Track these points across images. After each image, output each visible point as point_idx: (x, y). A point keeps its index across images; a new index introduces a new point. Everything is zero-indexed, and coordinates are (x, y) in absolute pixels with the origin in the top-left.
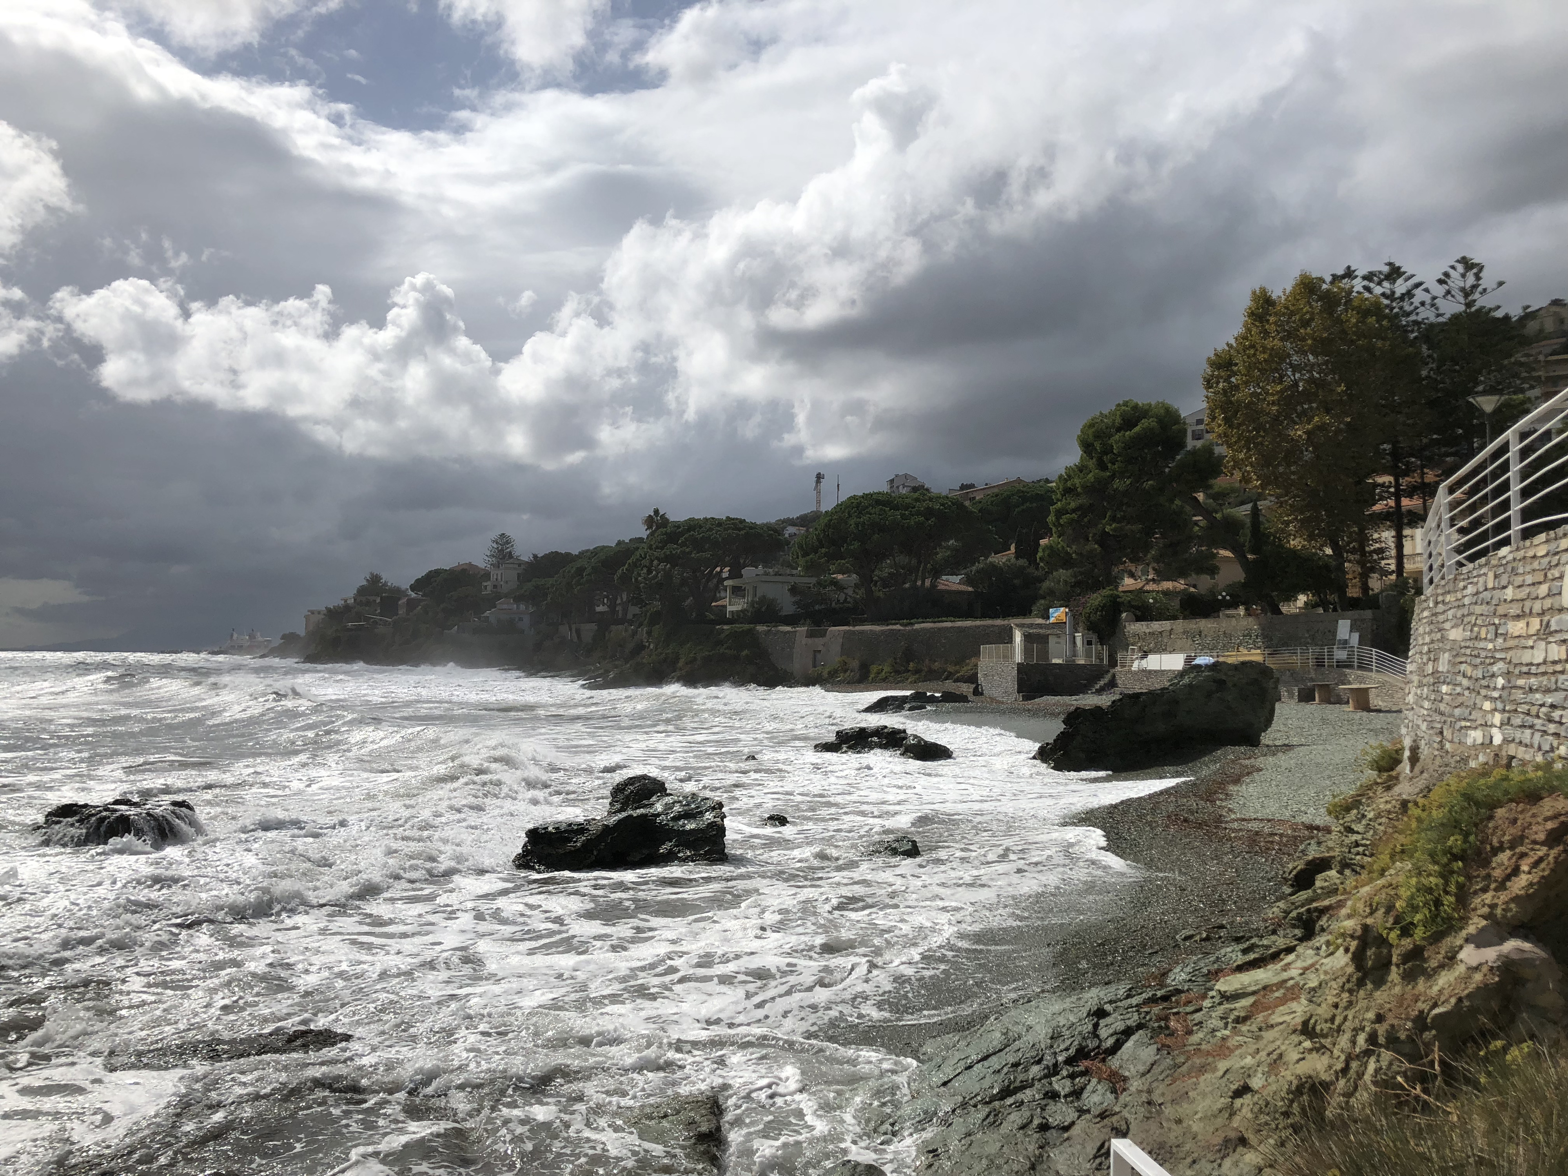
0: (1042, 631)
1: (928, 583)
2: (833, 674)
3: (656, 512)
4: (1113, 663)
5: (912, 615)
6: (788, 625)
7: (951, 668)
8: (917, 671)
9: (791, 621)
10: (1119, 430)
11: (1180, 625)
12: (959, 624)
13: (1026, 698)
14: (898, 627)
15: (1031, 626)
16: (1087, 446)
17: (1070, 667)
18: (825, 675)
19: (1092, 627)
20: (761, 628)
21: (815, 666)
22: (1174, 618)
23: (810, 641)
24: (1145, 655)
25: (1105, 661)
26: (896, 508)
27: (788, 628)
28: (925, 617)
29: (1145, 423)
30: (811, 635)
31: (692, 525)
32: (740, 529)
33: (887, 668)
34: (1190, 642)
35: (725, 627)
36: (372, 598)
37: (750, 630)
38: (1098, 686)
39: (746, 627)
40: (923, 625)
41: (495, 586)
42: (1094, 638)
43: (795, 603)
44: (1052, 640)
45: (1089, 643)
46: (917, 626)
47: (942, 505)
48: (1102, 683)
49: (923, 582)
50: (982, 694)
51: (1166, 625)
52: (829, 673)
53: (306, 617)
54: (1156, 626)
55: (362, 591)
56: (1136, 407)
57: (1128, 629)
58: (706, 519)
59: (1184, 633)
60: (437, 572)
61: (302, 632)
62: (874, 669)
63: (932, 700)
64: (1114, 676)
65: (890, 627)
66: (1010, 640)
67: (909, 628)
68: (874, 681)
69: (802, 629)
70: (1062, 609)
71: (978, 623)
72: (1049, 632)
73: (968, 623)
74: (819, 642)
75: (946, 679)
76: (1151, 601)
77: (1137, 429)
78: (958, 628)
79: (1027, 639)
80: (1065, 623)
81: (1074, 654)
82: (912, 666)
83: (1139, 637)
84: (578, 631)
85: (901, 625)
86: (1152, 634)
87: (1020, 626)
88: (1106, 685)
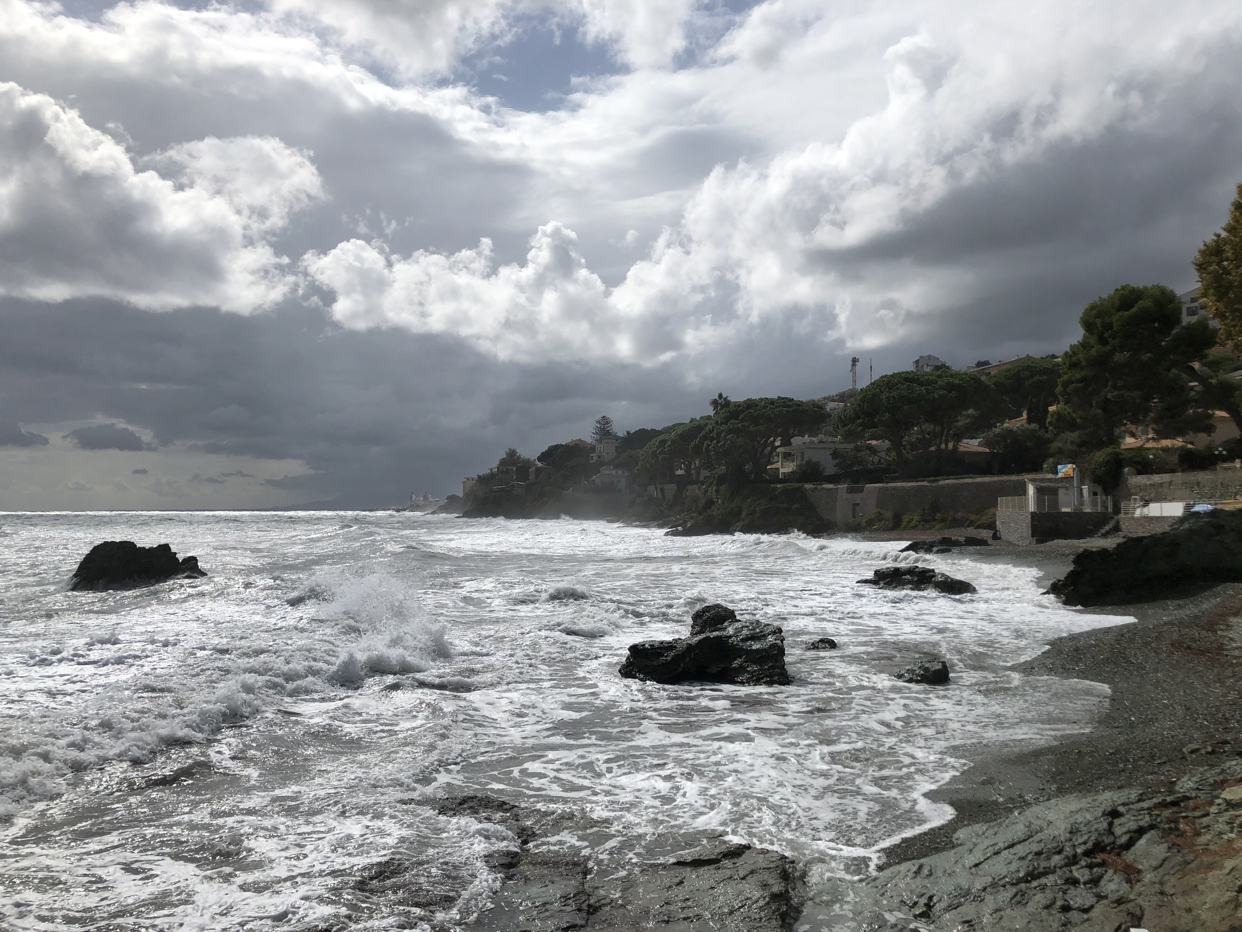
0: (1052, 485)
1: (951, 445)
2: (870, 523)
3: (720, 395)
4: (1117, 510)
5: (939, 472)
6: (830, 483)
7: (972, 517)
8: (942, 520)
9: (834, 479)
10: (1119, 309)
11: (1179, 477)
12: (979, 480)
13: (1040, 542)
14: (925, 483)
15: (1042, 480)
16: (1088, 325)
17: (1078, 515)
18: (864, 523)
19: (1097, 480)
20: (808, 486)
21: (854, 516)
22: (1172, 471)
23: (850, 496)
24: (1146, 503)
25: (1110, 510)
26: (921, 384)
27: (831, 486)
28: (949, 474)
29: (1141, 303)
30: (851, 491)
31: (750, 404)
32: (789, 406)
33: (916, 518)
34: (1188, 492)
35: (779, 486)
36: (510, 468)
37: (800, 488)
38: (1103, 531)
39: (797, 485)
40: (947, 482)
41: (599, 457)
42: (1099, 490)
43: (836, 465)
44: (1061, 492)
45: (1095, 494)
46: (942, 483)
47: (962, 380)
48: (1107, 528)
49: (947, 445)
50: (1000, 538)
51: (1166, 477)
52: (867, 522)
53: (464, 483)
54: (1157, 478)
55: (503, 462)
56: (1133, 291)
57: (1130, 481)
58: (762, 399)
59: (1183, 484)
60: (557, 447)
61: (460, 494)
62: (906, 518)
63: (957, 544)
64: (1118, 522)
65: (919, 483)
66: (1024, 492)
67: (934, 484)
68: (906, 528)
69: (843, 487)
70: (1070, 466)
71: (996, 479)
72: (1059, 485)
73: (986, 479)
74: (857, 497)
75: (969, 526)
76: (1151, 457)
77: (1134, 309)
78: (978, 483)
79: (1040, 491)
80: (1073, 477)
81: (1082, 503)
82: (938, 516)
83: (1141, 488)
84: (662, 490)
85: (928, 481)
86: (1153, 485)
87: (1033, 481)
88: (1110, 529)
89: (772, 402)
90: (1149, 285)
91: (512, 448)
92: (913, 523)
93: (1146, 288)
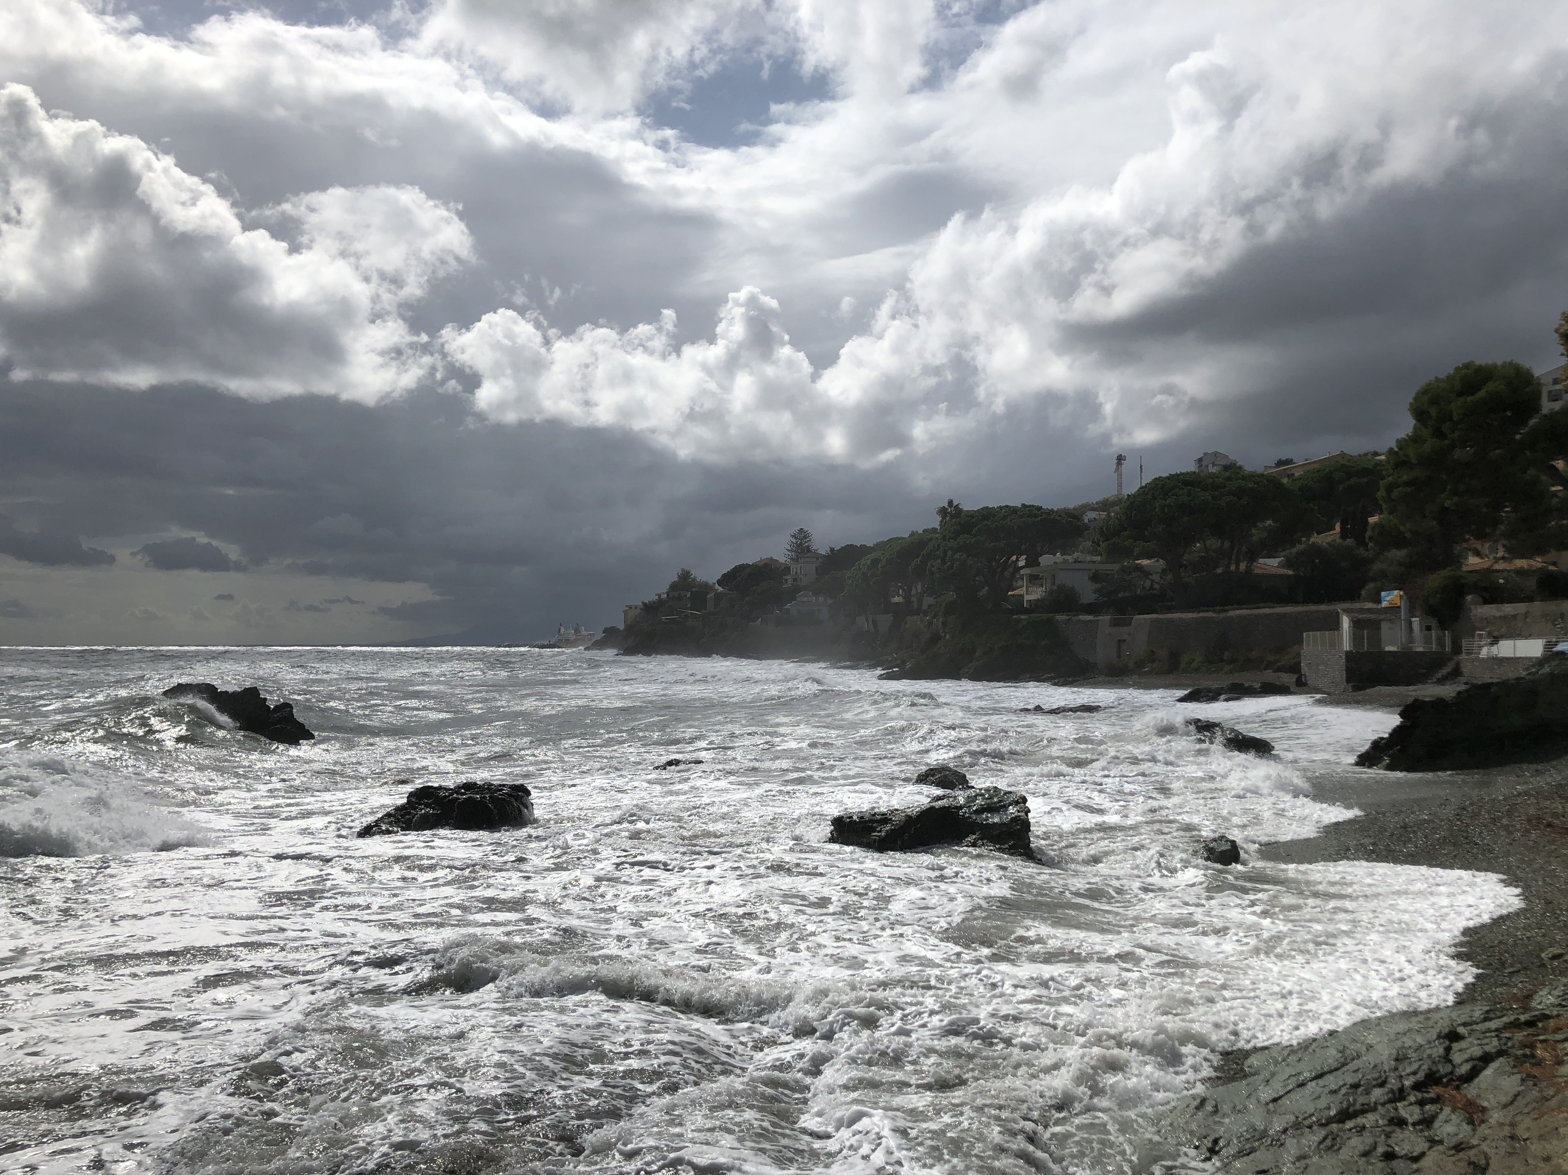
0: (1373, 616)
1: (1243, 567)
2: (1140, 664)
3: (950, 503)
4: (1457, 649)
5: (1226, 601)
6: (1089, 614)
7: (1270, 657)
8: (1232, 661)
9: (1091, 609)
10: (1460, 394)
11: (1537, 607)
12: (1279, 610)
13: (1357, 687)
14: (1210, 614)
15: (1361, 611)
16: (1420, 414)
17: (1406, 656)
18: (1131, 664)
19: (1431, 611)
20: (1060, 618)
21: (1119, 656)
22: (1530, 599)
23: (1114, 630)
24: (1495, 640)
25: (1448, 649)
26: (1205, 488)
27: (1089, 618)
28: (1240, 603)
29: (1491, 386)
30: (1115, 623)
31: (986, 514)
32: (1036, 516)
33: (1199, 658)
34: (1549, 626)
35: (1023, 617)
36: (683, 593)
37: (1049, 620)
38: (1439, 675)
39: (1045, 616)
40: (1238, 612)
41: (795, 580)
42: (1434, 623)
43: (1097, 591)
44: (1385, 626)
45: (1429, 628)
46: (1231, 613)
47: (1257, 483)
48: (1444, 671)
49: (1238, 565)
50: (1305, 685)
51: (1520, 608)
52: (1136, 663)
53: (625, 612)
54: (1508, 609)
55: (674, 587)
56: (1479, 370)
57: (1474, 612)
58: (1001, 508)
59: (1543, 615)
60: (741, 567)
61: (620, 626)
62: (1186, 657)
63: (1249, 691)
64: (1458, 664)
65: (1202, 614)
66: (1336, 625)
67: (1222, 615)
68: (1185, 671)
69: (1105, 618)
70: (1396, 592)
71: (1300, 608)
72: (1383, 617)
73: (1289, 609)
74: (1123, 631)
75: (1266, 669)
76: (1501, 581)
77: (1481, 394)
78: (1278, 614)
79: (1357, 624)
80: (1399, 607)
81: (1411, 640)
82: (1226, 655)
83: (1488, 621)
84: (874, 622)
85: (1214, 611)
86: (1504, 618)
87: (1347, 611)
88: (1448, 673)
89: (1012, 511)
90: (1499, 363)
91: (686, 569)
92: (1194, 665)
93: (1495, 366)
